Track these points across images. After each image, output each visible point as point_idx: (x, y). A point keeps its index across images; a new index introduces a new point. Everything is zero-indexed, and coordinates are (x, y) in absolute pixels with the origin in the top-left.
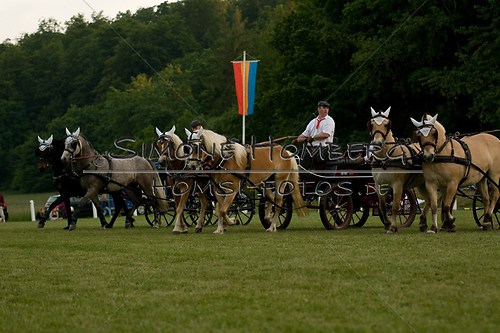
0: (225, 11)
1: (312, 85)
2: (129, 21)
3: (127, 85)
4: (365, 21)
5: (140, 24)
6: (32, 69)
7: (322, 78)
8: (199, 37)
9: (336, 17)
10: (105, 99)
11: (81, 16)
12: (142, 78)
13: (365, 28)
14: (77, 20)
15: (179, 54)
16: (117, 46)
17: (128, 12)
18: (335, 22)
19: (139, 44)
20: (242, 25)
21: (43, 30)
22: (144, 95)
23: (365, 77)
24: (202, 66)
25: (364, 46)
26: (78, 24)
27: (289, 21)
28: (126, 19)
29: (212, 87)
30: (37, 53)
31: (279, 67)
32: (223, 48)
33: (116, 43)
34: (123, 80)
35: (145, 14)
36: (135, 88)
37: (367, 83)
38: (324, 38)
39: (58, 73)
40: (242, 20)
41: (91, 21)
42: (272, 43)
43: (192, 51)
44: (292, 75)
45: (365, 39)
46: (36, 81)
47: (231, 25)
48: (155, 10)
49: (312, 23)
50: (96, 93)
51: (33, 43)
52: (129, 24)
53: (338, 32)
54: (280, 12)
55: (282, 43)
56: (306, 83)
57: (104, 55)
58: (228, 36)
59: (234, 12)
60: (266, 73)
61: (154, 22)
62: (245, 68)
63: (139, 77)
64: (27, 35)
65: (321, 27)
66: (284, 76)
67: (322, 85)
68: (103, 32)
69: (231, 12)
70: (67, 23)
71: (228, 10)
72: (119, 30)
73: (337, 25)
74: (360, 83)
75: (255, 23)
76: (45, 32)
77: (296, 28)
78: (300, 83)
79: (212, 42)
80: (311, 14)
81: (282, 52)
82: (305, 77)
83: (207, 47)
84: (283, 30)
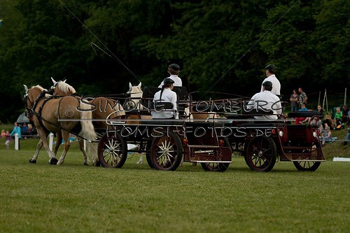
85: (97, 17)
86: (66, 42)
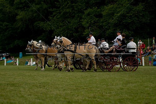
1: (4, 26)
4: (21, 6)
7: (7, 23)
9: (12, 4)
18: (11, 6)
23: (20, 23)
25: (20, 14)
37: (21, 25)
38: (8, 11)
45: (21, 12)
49: (4, 6)
53: (12, 9)
65: (7, 7)
67: (7, 25)
73: (12, 7)
74: (19, 25)
80: (4, 3)
82: (2, 23)
85: (21, 15)
86: (10, 25)
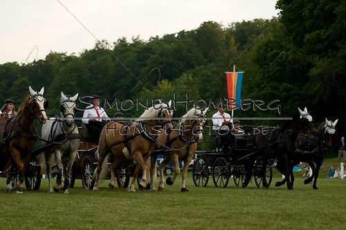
0: (224, 38)
2: (158, 43)
3: (155, 87)
5: (165, 45)
6: (90, 74)
8: (206, 56)
10: (140, 96)
11: (124, 39)
12: (165, 82)
13: (319, 52)
14: (121, 41)
15: (192, 67)
16: (149, 60)
17: (157, 36)
19: (164, 58)
20: (235, 48)
21: (98, 47)
22: (166, 94)
24: (207, 75)
26: (122, 44)
27: (267, 45)
28: (155, 41)
29: (214, 90)
30: (93, 63)
31: (259, 77)
32: (222, 63)
33: (148, 57)
34: (152, 84)
35: (169, 38)
36: (160, 90)
39: (107, 77)
40: (235, 44)
41: (132, 42)
42: (254, 61)
43: (201, 65)
44: (268, 83)
46: (92, 82)
47: (228, 48)
48: (176, 36)
50: (133, 92)
51: (91, 56)
52: (157, 45)
54: (262, 40)
55: (261, 60)
56: (277, 89)
57: (140, 65)
58: (226, 55)
59: (230, 38)
60: (250, 81)
61: (175, 44)
62: (234, 77)
63: (163, 82)
64: (87, 50)
66: (262, 84)
68: (139, 50)
69: (228, 38)
70: (115, 43)
71: (227, 38)
72: (151, 49)
75: (245, 46)
76: (99, 49)
77: (272, 50)
78: (273, 89)
79: (214, 59)
81: (261, 66)
83: (211, 62)
84: (262, 52)
